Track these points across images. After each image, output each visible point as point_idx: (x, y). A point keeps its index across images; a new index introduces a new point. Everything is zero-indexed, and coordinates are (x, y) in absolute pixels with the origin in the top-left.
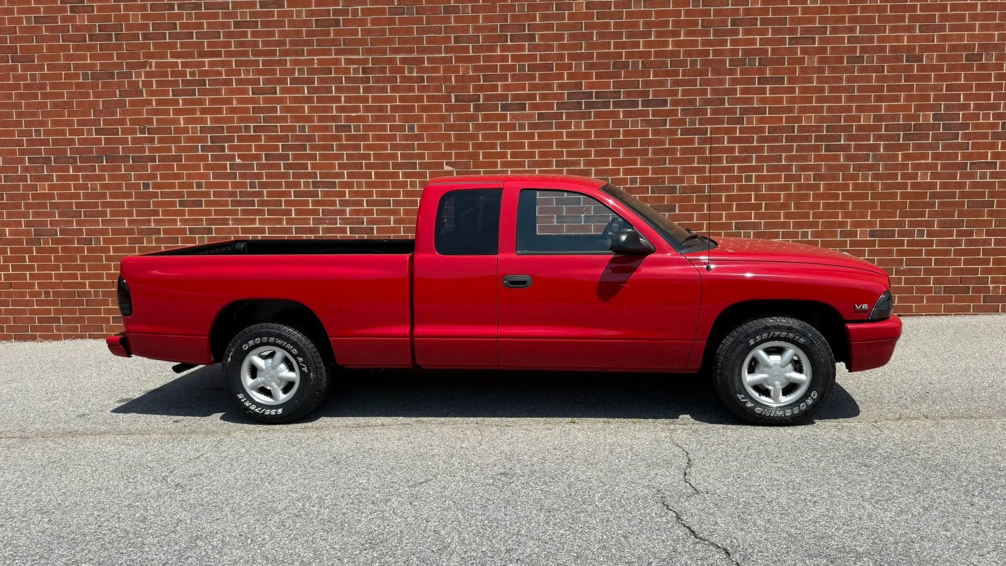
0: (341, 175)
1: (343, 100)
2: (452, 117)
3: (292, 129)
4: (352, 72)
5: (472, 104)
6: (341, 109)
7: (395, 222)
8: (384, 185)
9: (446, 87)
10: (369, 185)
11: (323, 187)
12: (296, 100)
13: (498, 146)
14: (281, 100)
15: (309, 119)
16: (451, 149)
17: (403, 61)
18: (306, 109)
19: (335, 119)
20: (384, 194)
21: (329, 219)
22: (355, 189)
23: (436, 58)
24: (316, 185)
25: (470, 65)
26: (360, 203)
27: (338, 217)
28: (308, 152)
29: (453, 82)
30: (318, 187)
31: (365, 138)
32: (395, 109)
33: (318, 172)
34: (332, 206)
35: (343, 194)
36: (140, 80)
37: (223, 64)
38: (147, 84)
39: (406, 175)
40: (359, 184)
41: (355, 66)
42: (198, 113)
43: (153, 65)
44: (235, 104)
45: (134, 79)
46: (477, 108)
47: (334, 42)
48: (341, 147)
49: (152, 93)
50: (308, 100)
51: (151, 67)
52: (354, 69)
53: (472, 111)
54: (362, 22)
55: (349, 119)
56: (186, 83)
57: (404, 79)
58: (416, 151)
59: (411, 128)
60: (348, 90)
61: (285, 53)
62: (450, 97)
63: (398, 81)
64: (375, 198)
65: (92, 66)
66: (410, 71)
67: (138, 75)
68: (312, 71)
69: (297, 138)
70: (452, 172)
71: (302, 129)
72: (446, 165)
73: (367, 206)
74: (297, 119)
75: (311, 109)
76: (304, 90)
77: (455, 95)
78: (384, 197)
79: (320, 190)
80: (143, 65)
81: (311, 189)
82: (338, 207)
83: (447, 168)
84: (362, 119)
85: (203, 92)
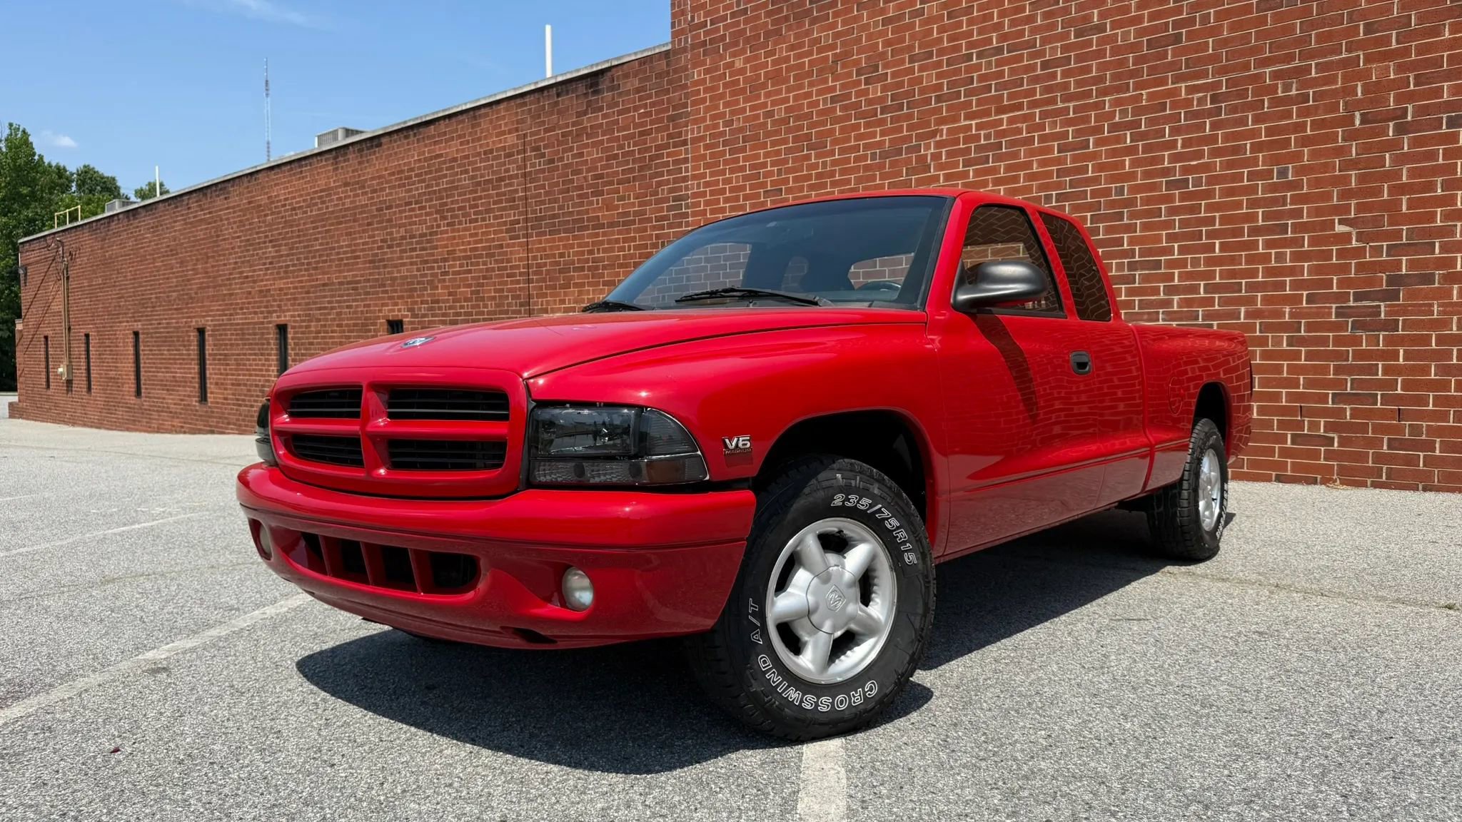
0: (1169, 251)
1: (1179, 145)
2: (1354, 149)
3: (1106, 192)
4: (1195, 103)
5: (1391, 124)
6: (1175, 158)
7: (1248, 315)
8: (1233, 260)
9: (1346, 104)
10: (1210, 262)
11: (1142, 269)
12: (1114, 153)
13: (1439, 185)
14: (1094, 156)
15: (1132, 176)
16: (1349, 198)
17: (1276, 75)
18: (1127, 163)
19: (1166, 172)
20: (1233, 274)
21: (1149, 313)
22: (1189, 269)
23: (1332, 62)
24: (1132, 266)
25: (1391, 63)
26: (1195, 289)
27: (1161, 310)
28: (1126, 221)
29: (1359, 94)
30: (1136, 270)
31: (1208, 194)
32: (1257, 148)
33: (1137, 248)
34: (1153, 295)
35: (1170, 277)
36: (929, 152)
37: (1025, 118)
38: (936, 157)
39: (1269, 244)
40: (1196, 262)
41: (1201, 95)
42: (991, 185)
43: (945, 132)
44: (1035, 168)
45: (922, 152)
46: (1401, 130)
47: (1174, 66)
48: (1173, 211)
49: (940, 167)
50: (1131, 151)
51: (941, 136)
52: (1199, 100)
53: (1391, 134)
54: (1215, 31)
55: (1186, 170)
56: (980, 149)
57: (1276, 102)
58: (1289, 207)
59: (1283, 173)
60: (1188, 129)
61: (1104, 92)
62: (1353, 117)
63: (1266, 106)
64: (1217, 280)
65: (881, 143)
66: (1287, 88)
67: (928, 147)
68: (1138, 111)
69: (1112, 204)
70: (1349, 234)
71: (1120, 191)
72: (1339, 224)
73: (1205, 293)
74: (1113, 179)
75: (1134, 163)
76: (1126, 138)
77: (1361, 114)
78: (1232, 279)
79: (1137, 273)
80: (933, 134)
81: (1126, 272)
82: (1162, 296)
83: (1340, 229)
84: (1207, 167)
85: (998, 158)
